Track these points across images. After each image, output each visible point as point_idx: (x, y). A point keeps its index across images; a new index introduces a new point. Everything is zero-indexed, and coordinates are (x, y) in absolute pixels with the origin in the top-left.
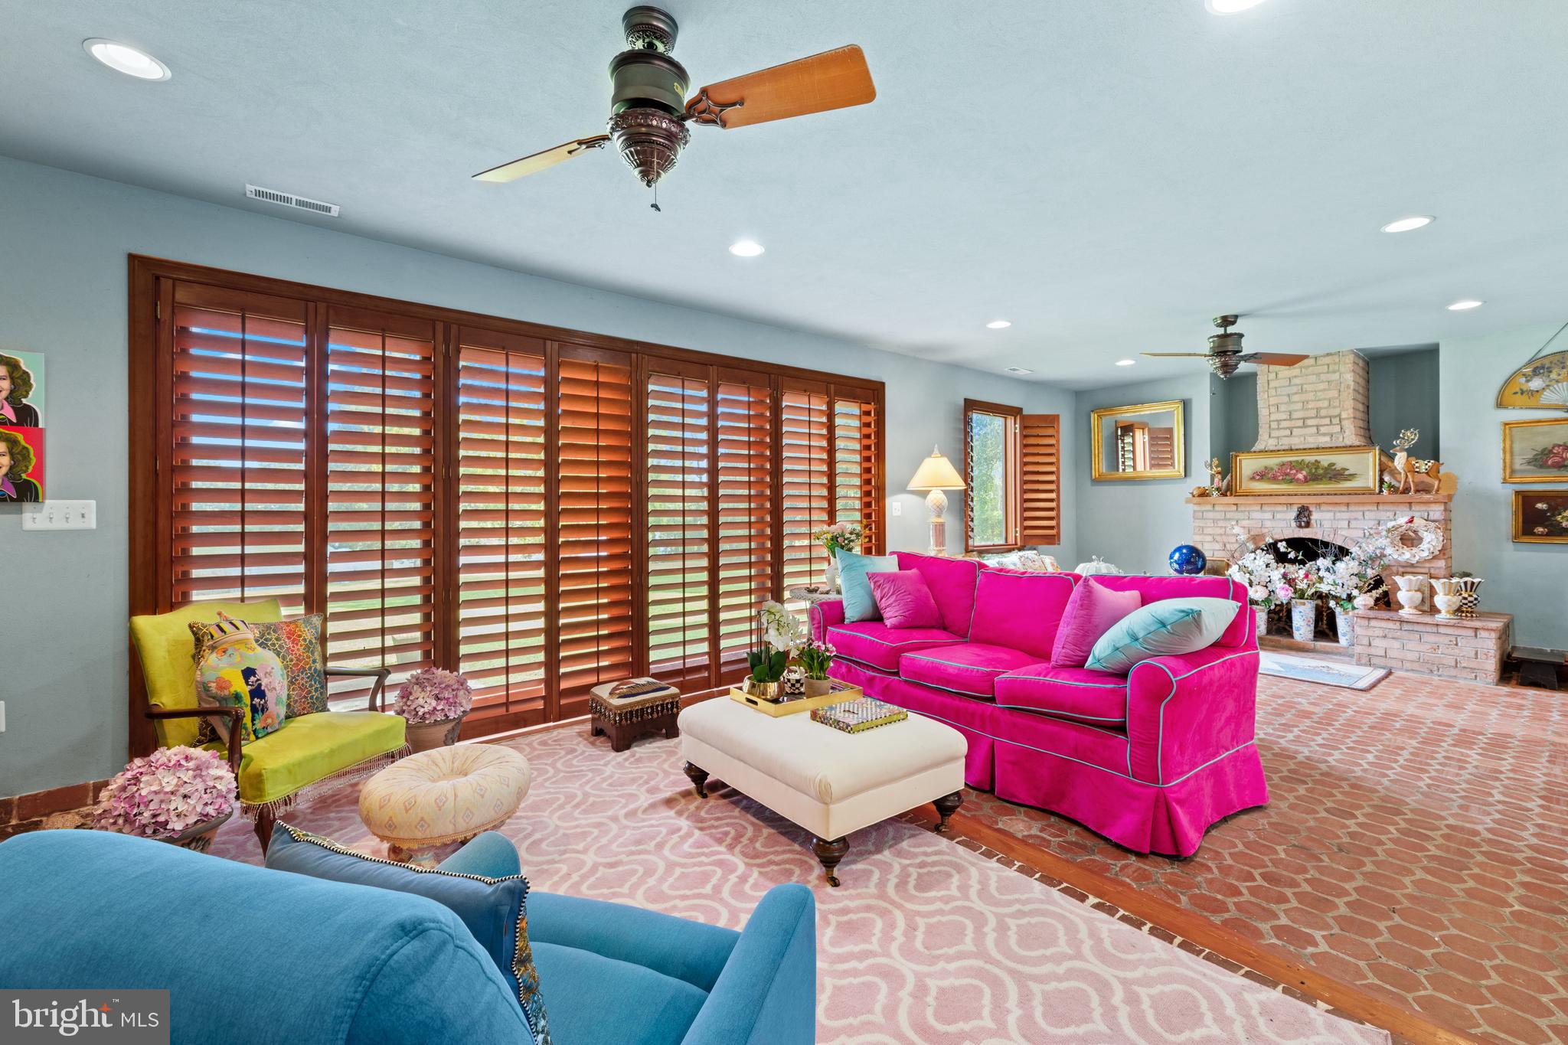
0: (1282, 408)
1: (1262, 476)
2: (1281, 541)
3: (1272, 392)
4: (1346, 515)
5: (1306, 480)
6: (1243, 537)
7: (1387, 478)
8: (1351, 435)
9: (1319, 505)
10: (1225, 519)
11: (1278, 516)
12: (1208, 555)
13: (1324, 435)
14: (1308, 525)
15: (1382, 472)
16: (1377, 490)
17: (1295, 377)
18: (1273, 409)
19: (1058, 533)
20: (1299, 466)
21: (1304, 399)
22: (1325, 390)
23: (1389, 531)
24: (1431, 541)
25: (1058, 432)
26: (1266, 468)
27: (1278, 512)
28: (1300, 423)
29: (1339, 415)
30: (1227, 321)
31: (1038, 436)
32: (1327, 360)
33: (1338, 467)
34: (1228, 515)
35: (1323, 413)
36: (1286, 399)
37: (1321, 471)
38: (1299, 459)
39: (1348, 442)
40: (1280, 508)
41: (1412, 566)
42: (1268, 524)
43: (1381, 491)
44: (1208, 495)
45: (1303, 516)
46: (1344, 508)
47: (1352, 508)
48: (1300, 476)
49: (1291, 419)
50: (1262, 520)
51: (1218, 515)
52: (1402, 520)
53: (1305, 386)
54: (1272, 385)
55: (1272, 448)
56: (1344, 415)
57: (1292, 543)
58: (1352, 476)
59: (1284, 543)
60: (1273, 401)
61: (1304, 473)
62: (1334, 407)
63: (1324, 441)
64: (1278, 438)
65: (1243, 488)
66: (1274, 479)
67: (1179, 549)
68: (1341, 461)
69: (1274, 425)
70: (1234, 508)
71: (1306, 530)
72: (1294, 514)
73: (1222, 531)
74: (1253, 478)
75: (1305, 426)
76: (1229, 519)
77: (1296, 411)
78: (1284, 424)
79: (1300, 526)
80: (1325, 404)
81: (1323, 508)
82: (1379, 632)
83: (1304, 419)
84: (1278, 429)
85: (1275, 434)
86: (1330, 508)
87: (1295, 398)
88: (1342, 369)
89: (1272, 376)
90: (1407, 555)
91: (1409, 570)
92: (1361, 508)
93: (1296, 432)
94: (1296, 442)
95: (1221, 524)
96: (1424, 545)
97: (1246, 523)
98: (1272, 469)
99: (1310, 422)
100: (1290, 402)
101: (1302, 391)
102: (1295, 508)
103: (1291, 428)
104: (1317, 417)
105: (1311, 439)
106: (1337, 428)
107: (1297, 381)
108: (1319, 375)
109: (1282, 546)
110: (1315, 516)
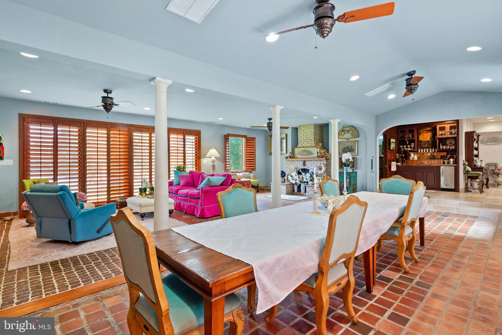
0: (302, 137)
1: (299, 153)
2: (300, 169)
3: (300, 133)
4: (311, 163)
8: (313, 145)
9: (307, 160)
11: (300, 163)
12: (286, 172)
13: (309, 144)
14: (305, 165)
18: (301, 137)
19: (255, 168)
20: (305, 151)
21: (306, 135)
22: (309, 133)
23: (317, 166)
25: (255, 142)
26: (299, 151)
28: (305, 141)
30: (270, 119)
31: (251, 143)
32: (309, 126)
34: (292, 163)
35: (309, 138)
36: (303, 135)
37: (308, 152)
38: (305, 149)
39: (313, 146)
40: (300, 161)
41: (321, 174)
42: (298, 165)
44: (288, 158)
45: (304, 164)
46: (311, 161)
47: (312, 161)
49: (304, 140)
51: (290, 163)
52: (319, 164)
54: (301, 131)
55: (300, 147)
56: (312, 139)
57: (302, 170)
58: (313, 154)
60: (301, 135)
61: (306, 153)
64: (301, 144)
65: (295, 156)
68: (311, 150)
69: (301, 141)
70: (293, 161)
71: (305, 167)
73: (290, 167)
74: (297, 154)
75: (306, 141)
77: (305, 138)
78: (303, 141)
80: (309, 136)
81: (308, 161)
82: (310, 190)
85: (301, 143)
87: (304, 135)
88: (312, 128)
89: (300, 129)
90: (320, 172)
92: (314, 161)
93: (305, 143)
94: (304, 145)
96: (323, 170)
97: (295, 165)
99: (307, 141)
100: (303, 136)
101: (305, 133)
102: (303, 161)
103: (304, 142)
104: (308, 139)
105: (307, 145)
106: (311, 142)
107: (304, 130)
108: (308, 129)
109: (300, 171)
110: (306, 163)
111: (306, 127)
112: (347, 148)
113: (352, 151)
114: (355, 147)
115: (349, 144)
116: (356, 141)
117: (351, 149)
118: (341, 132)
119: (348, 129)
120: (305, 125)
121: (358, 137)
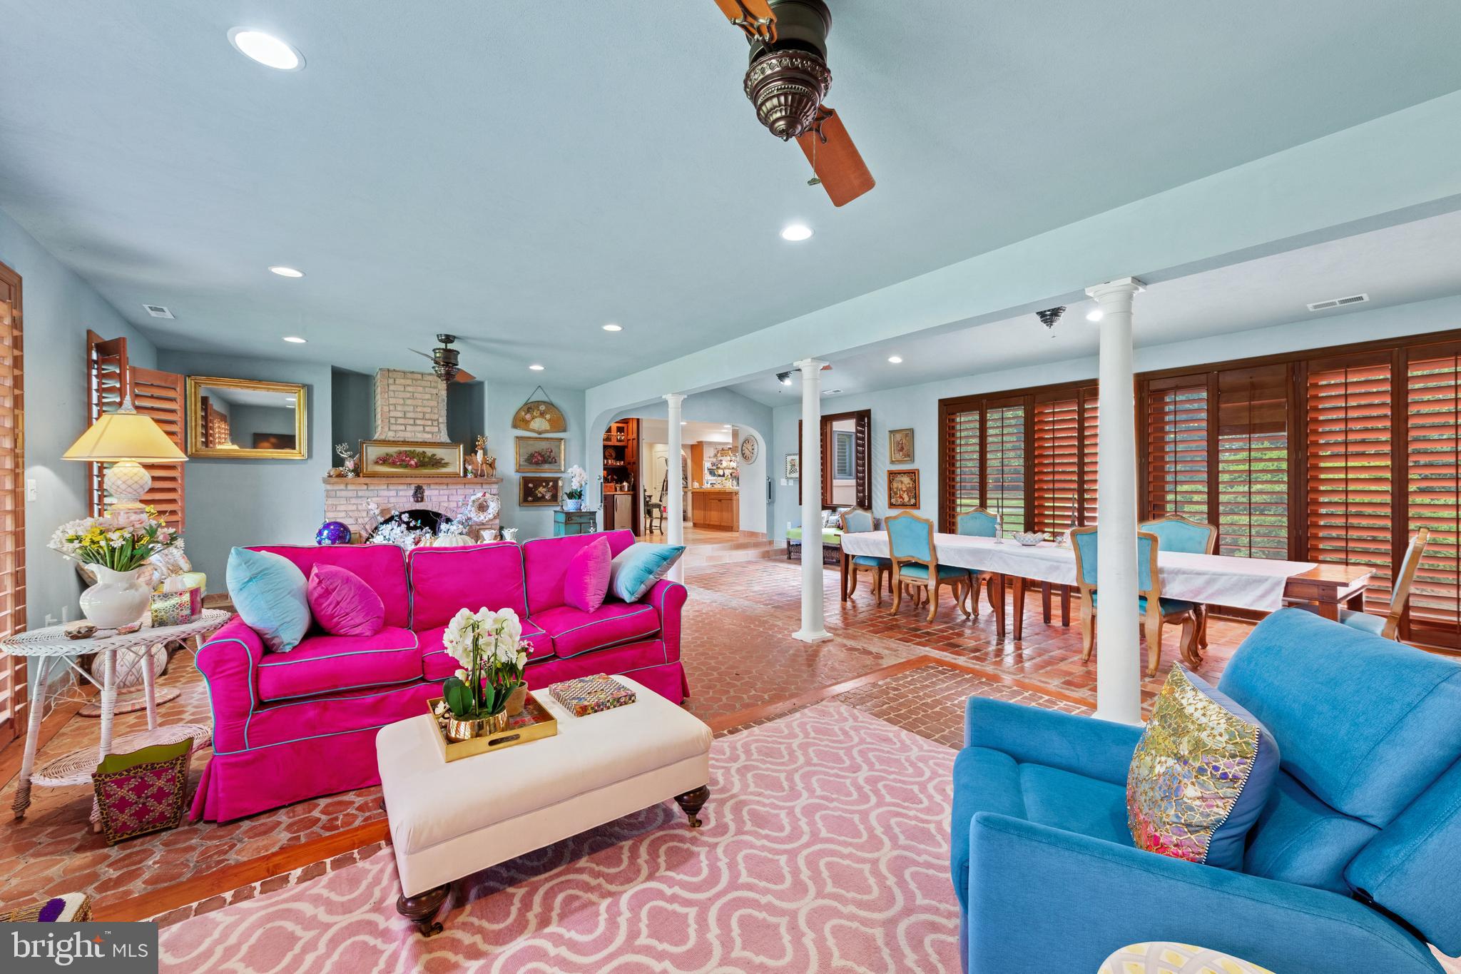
0: (399, 408)
1: (384, 460)
2: (404, 513)
3: (391, 394)
4: (446, 492)
5: (417, 466)
6: (377, 512)
7: (470, 468)
8: (444, 437)
9: (428, 484)
10: (357, 497)
12: (352, 528)
13: (428, 433)
14: (422, 500)
15: (465, 461)
16: (462, 475)
17: (408, 385)
18: (392, 407)
19: (182, 519)
20: (411, 455)
21: (414, 403)
22: (428, 400)
23: (474, 501)
24: (493, 507)
26: (387, 455)
27: (400, 490)
28: (411, 422)
29: (438, 420)
30: (449, 339)
31: (154, 397)
32: (430, 378)
33: (438, 457)
34: (360, 494)
35: (427, 416)
36: (401, 402)
37: (427, 460)
38: (412, 449)
39: (443, 440)
40: (401, 487)
41: (483, 524)
42: (392, 500)
43: (465, 475)
44: (343, 476)
45: (419, 494)
46: (445, 487)
47: (450, 487)
48: (413, 463)
49: (405, 418)
50: (389, 497)
51: (350, 494)
52: (480, 495)
53: (415, 394)
54: (392, 388)
55: (391, 439)
56: (441, 420)
57: (414, 514)
58: (446, 465)
59: (407, 515)
60: (391, 401)
61: (415, 460)
62: (434, 413)
63: (428, 437)
64: (395, 431)
65: (369, 470)
66: (393, 464)
68: (440, 453)
69: (393, 421)
70: (365, 487)
71: (421, 503)
72: (412, 492)
73: (354, 508)
74: (377, 463)
75: (415, 425)
76: (361, 497)
77: (409, 412)
78: (400, 421)
79: (417, 501)
80: (429, 410)
81: (432, 487)
83: (415, 419)
84: (396, 424)
85: (393, 427)
86: (437, 487)
87: (409, 402)
88: (440, 388)
89: (391, 381)
90: (482, 517)
91: (481, 527)
92: (456, 487)
93: (409, 428)
94: (409, 436)
95: (353, 501)
96: (490, 510)
97: (375, 499)
98: (392, 456)
99: (418, 422)
100: (404, 405)
101: (413, 398)
102: (413, 487)
103: (405, 425)
104: (423, 419)
105: (419, 435)
106: (436, 429)
107: (409, 389)
108: (424, 387)
109: (405, 517)
110: (427, 493)
111: (416, 380)
112: (540, 454)
113: (550, 463)
114: (560, 453)
115: (543, 446)
116: (562, 439)
117: (550, 457)
118: (523, 413)
119: (542, 408)
120: (413, 372)
121: (565, 431)
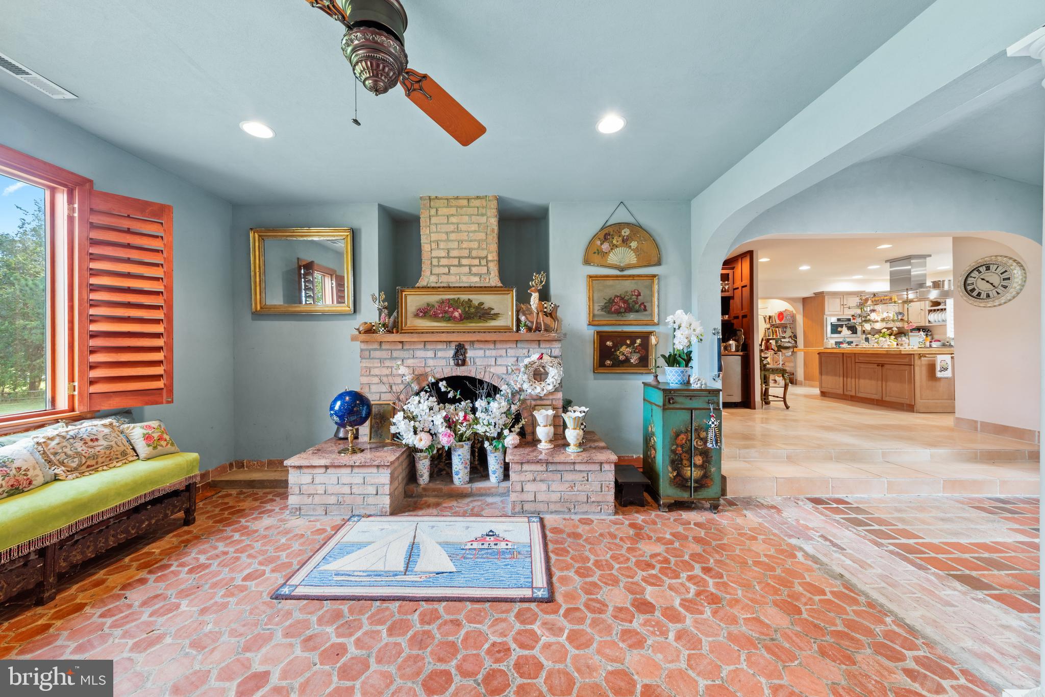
0: (442, 245)
1: (425, 312)
2: (442, 380)
3: (433, 228)
4: (494, 353)
5: (462, 319)
6: (408, 378)
7: (523, 318)
8: (494, 280)
9: (472, 342)
10: (392, 358)
11: (440, 354)
12: (373, 398)
13: (475, 275)
14: (464, 363)
15: (518, 312)
16: (515, 329)
17: (452, 215)
18: (434, 246)
19: (170, 388)
20: (455, 304)
21: (459, 238)
22: (475, 231)
23: (526, 367)
24: (554, 375)
25: (169, 231)
26: (428, 305)
27: (440, 350)
28: (456, 262)
29: (486, 257)
31: (128, 231)
32: (477, 203)
33: (486, 306)
34: (395, 354)
35: (474, 253)
36: (444, 237)
37: (473, 310)
38: (456, 297)
39: (493, 284)
40: (440, 346)
41: (541, 398)
42: (430, 363)
43: (518, 330)
44: (375, 332)
45: (460, 356)
46: (492, 346)
47: (498, 346)
48: (456, 314)
49: (448, 257)
50: (425, 359)
51: (384, 354)
52: (535, 357)
53: (460, 226)
54: (434, 220)
55: (433, 285)
56: (490, 258)
57: (451, 382)
58: (496, 316)
59: (444, 383)
60: (434, 237)
61: (459, 310)
62: (483, 249)
63: (475, 280)
64: (438, 275)
65: (408, 325)
66: (435, 317)
67: (341, 397)
68: (489, 300)
69: (435, 262)
70: (400, 346)
71: (463, 368)
72: (451, 353)
73: (388, 372)
74: (417, 315)
75: (460, 265)
76: (396, 358)
77: (454, 249)
78: (444, 262)
79: (457, 365)
80: (476, 245)
81: (476, 345)
82: (530, 476)
83: (459, 258)
84: (438, 266)
85: (435, 270)
86: (481, 346)
87: (453, 236)
88: (489, 214)
89: (433, 212)
90: (538, 389)
91: (539, 402)
92: (505, 346)
93: (453, 270)
94: (453, 280)
95: (388, 363)
96: (550, 380)
97: (410, 362)
98: (433, 306)
99: (464, 261)
100: (448, 240)
101: (458, 231)
102: (453, 346)
103: (449, 266)
104: (469, 257)
105: (464, 279)
106: (484, 270)
107: (453, 220)
108: (470, 216)
109: (442, 385)
110: (470, 354)
111: (462, 207)
112: (622, 299)
113: (637, 311)
114: (652, 295)
115: (627, 286)
116: (654, 276)
117: (636, 302)
118: (599, 243)
119: (626, 232)
120: (457, 198)
121: (659, 263)
